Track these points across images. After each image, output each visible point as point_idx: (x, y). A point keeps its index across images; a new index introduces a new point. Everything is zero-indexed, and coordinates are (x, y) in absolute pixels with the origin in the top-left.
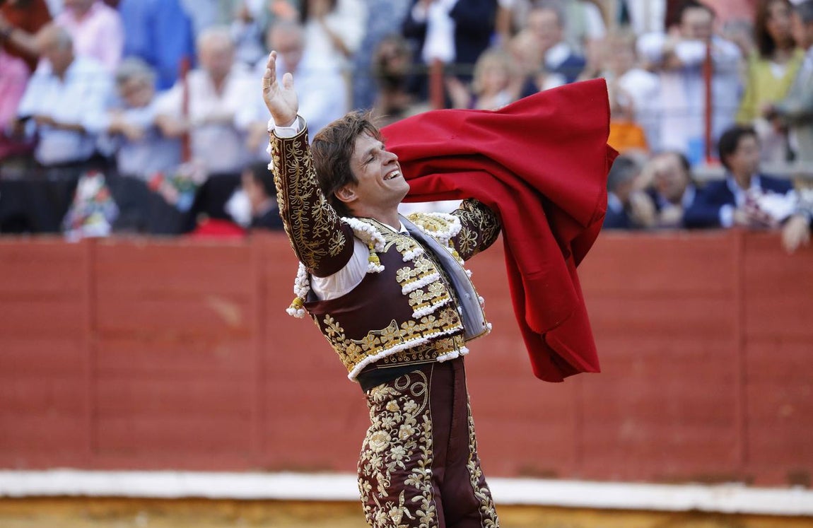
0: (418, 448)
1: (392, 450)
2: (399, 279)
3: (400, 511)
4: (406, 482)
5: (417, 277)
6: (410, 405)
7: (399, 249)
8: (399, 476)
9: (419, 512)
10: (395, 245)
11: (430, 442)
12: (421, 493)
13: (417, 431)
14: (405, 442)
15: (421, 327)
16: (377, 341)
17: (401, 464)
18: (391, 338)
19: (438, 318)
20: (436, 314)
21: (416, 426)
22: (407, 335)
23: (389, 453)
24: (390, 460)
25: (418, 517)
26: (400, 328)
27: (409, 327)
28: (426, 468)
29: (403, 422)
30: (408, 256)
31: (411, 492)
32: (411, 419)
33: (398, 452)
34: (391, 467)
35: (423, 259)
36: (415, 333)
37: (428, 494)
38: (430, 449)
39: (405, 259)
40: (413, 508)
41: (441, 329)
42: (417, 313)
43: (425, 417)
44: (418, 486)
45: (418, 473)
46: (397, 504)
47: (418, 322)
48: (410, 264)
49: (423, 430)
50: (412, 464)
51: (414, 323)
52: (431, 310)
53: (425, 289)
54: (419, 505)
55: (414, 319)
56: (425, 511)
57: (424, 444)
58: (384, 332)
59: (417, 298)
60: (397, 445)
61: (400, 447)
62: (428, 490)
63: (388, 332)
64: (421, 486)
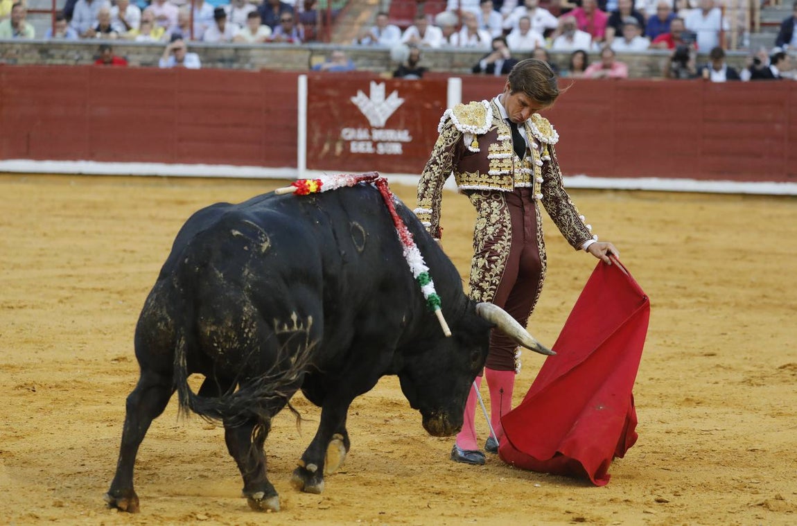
0: (502, 228)
1: (487, 228)
2: (490, 149)
3: (483, 262)
4: (492, 248)
5: (500, 152)
6: (495, 204)
7: (498, 132)
8: (490, 243)
9: (493, 266)
10: (497, 128)
11: (510, 226)
12: (498, 256)
13: (501, 219)
14: (494, 224)
15: (490, 181)
16: (467, 179)
17: (491, 237)
18: (473, 180)
19: (501, 179)
20: (502, 176)
21: (500, 215)
22: (482, 182)
23: (486, 230)
24: (486, 234)
26: (480, 177)
27: (484, 178)
28: (507, 242)
29: (491, 213)
30: (500, 138)
31: (494, 253)
32: (496, 211)
33: (490, 230)
34: (486, 238)
35: (508, 143)
36: (486, 182)
37: (503, 257)
38: (510, 229)
39: (498, 139)
41: (501, 185)
42: (491, 172)
43: (505, 211)
44: (499, 251)
45: (501, 244)
46: (483, 257)
47: (490, 177)
48: (500, 143)
49: (504, 218)
50: (498, 237)
51: (487, 176)
52: (499, 173)
53: (501, 160)
54: (494, 262)
55: (488, 175)
56: (496, 267)
57: (506, 227)
58: (471, 175)
59: (494, 163)
60: (490, 226)
61: (491, 227)
62: (504, 256)
63: (473, 176)
64: (501, 251)
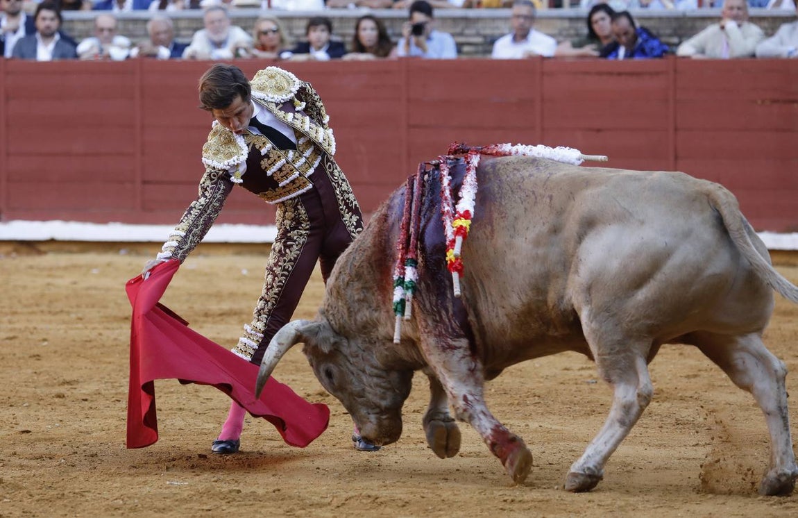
25: (286, 253)
40: (286, 247)
